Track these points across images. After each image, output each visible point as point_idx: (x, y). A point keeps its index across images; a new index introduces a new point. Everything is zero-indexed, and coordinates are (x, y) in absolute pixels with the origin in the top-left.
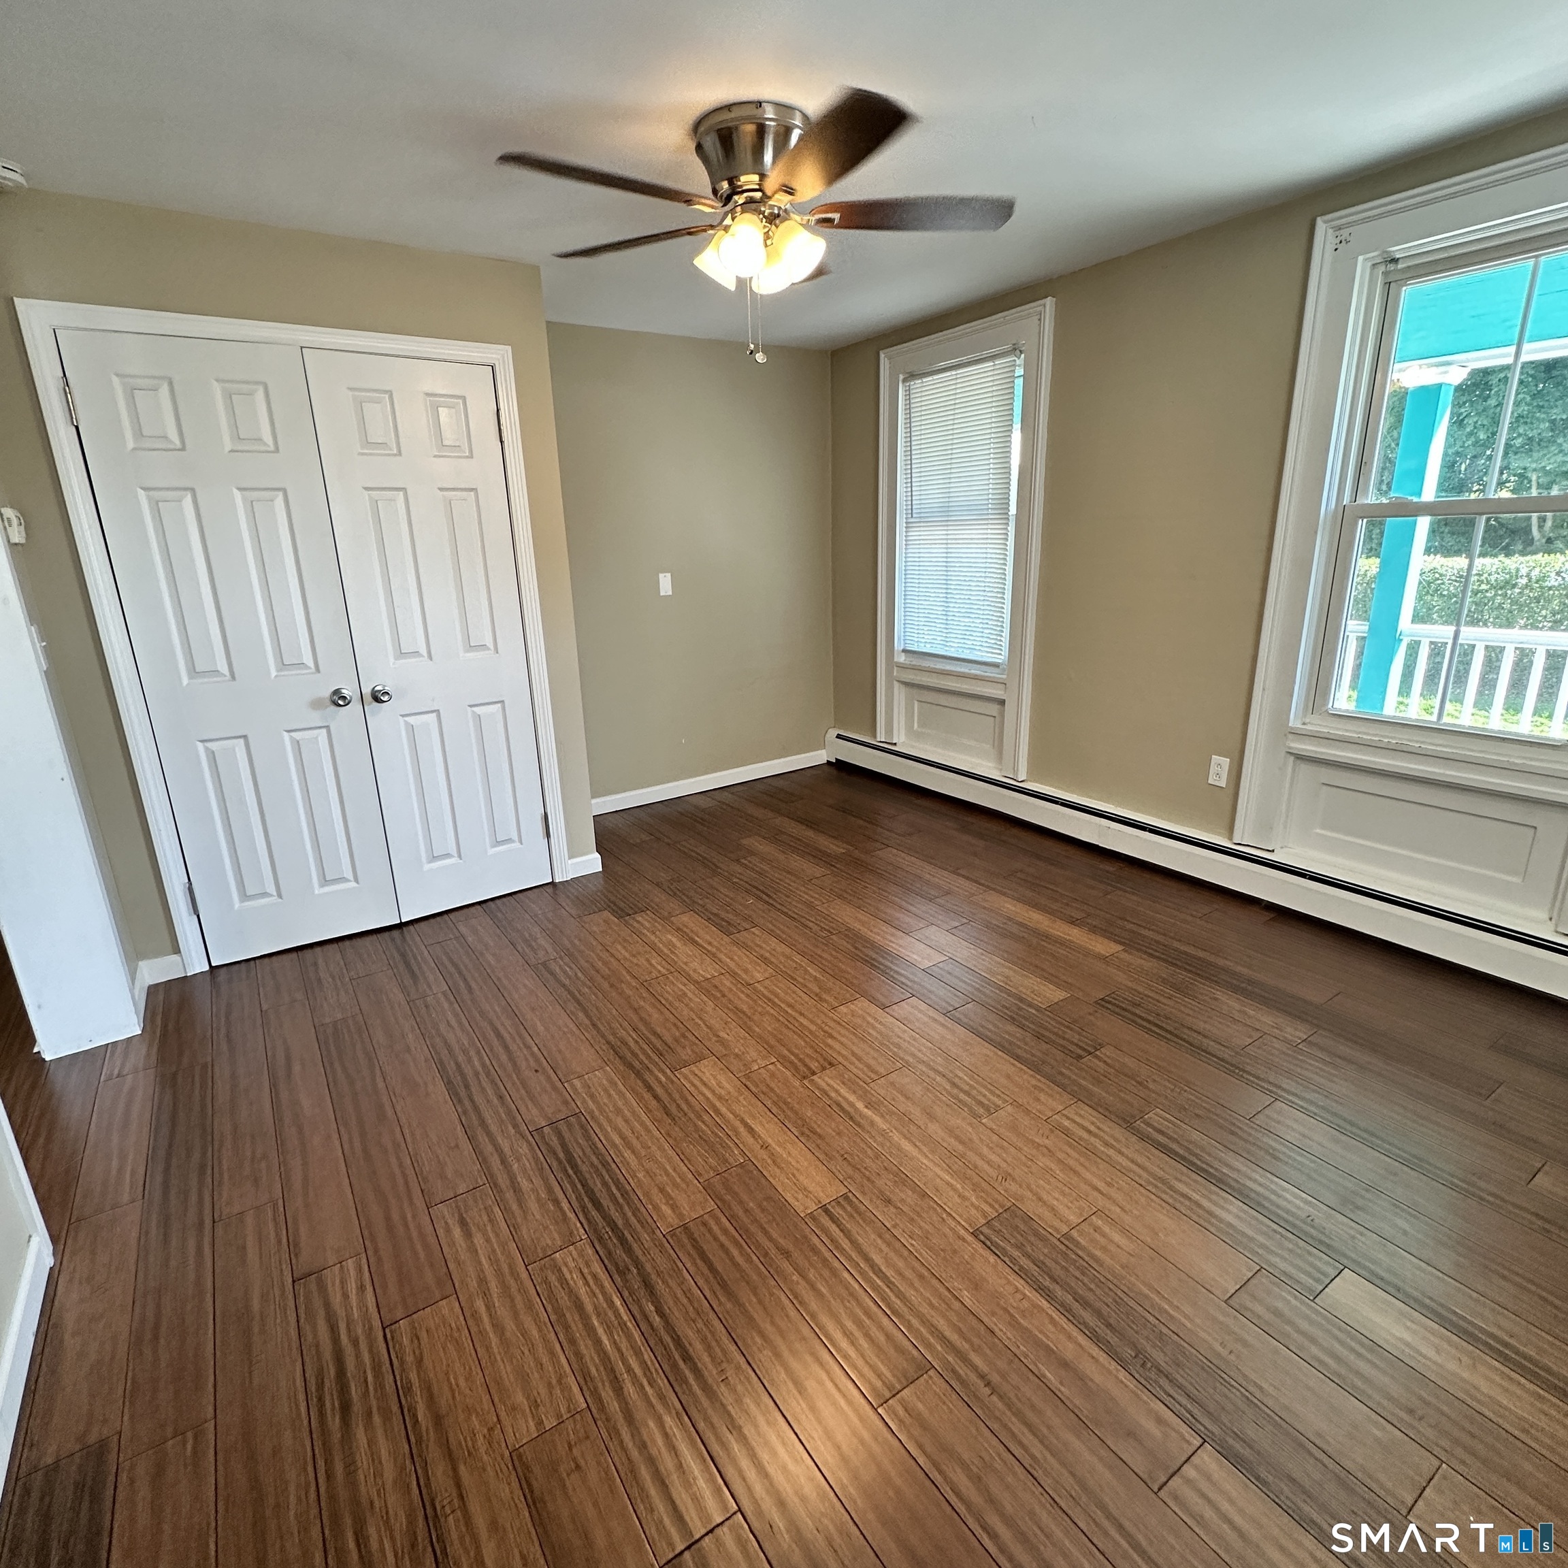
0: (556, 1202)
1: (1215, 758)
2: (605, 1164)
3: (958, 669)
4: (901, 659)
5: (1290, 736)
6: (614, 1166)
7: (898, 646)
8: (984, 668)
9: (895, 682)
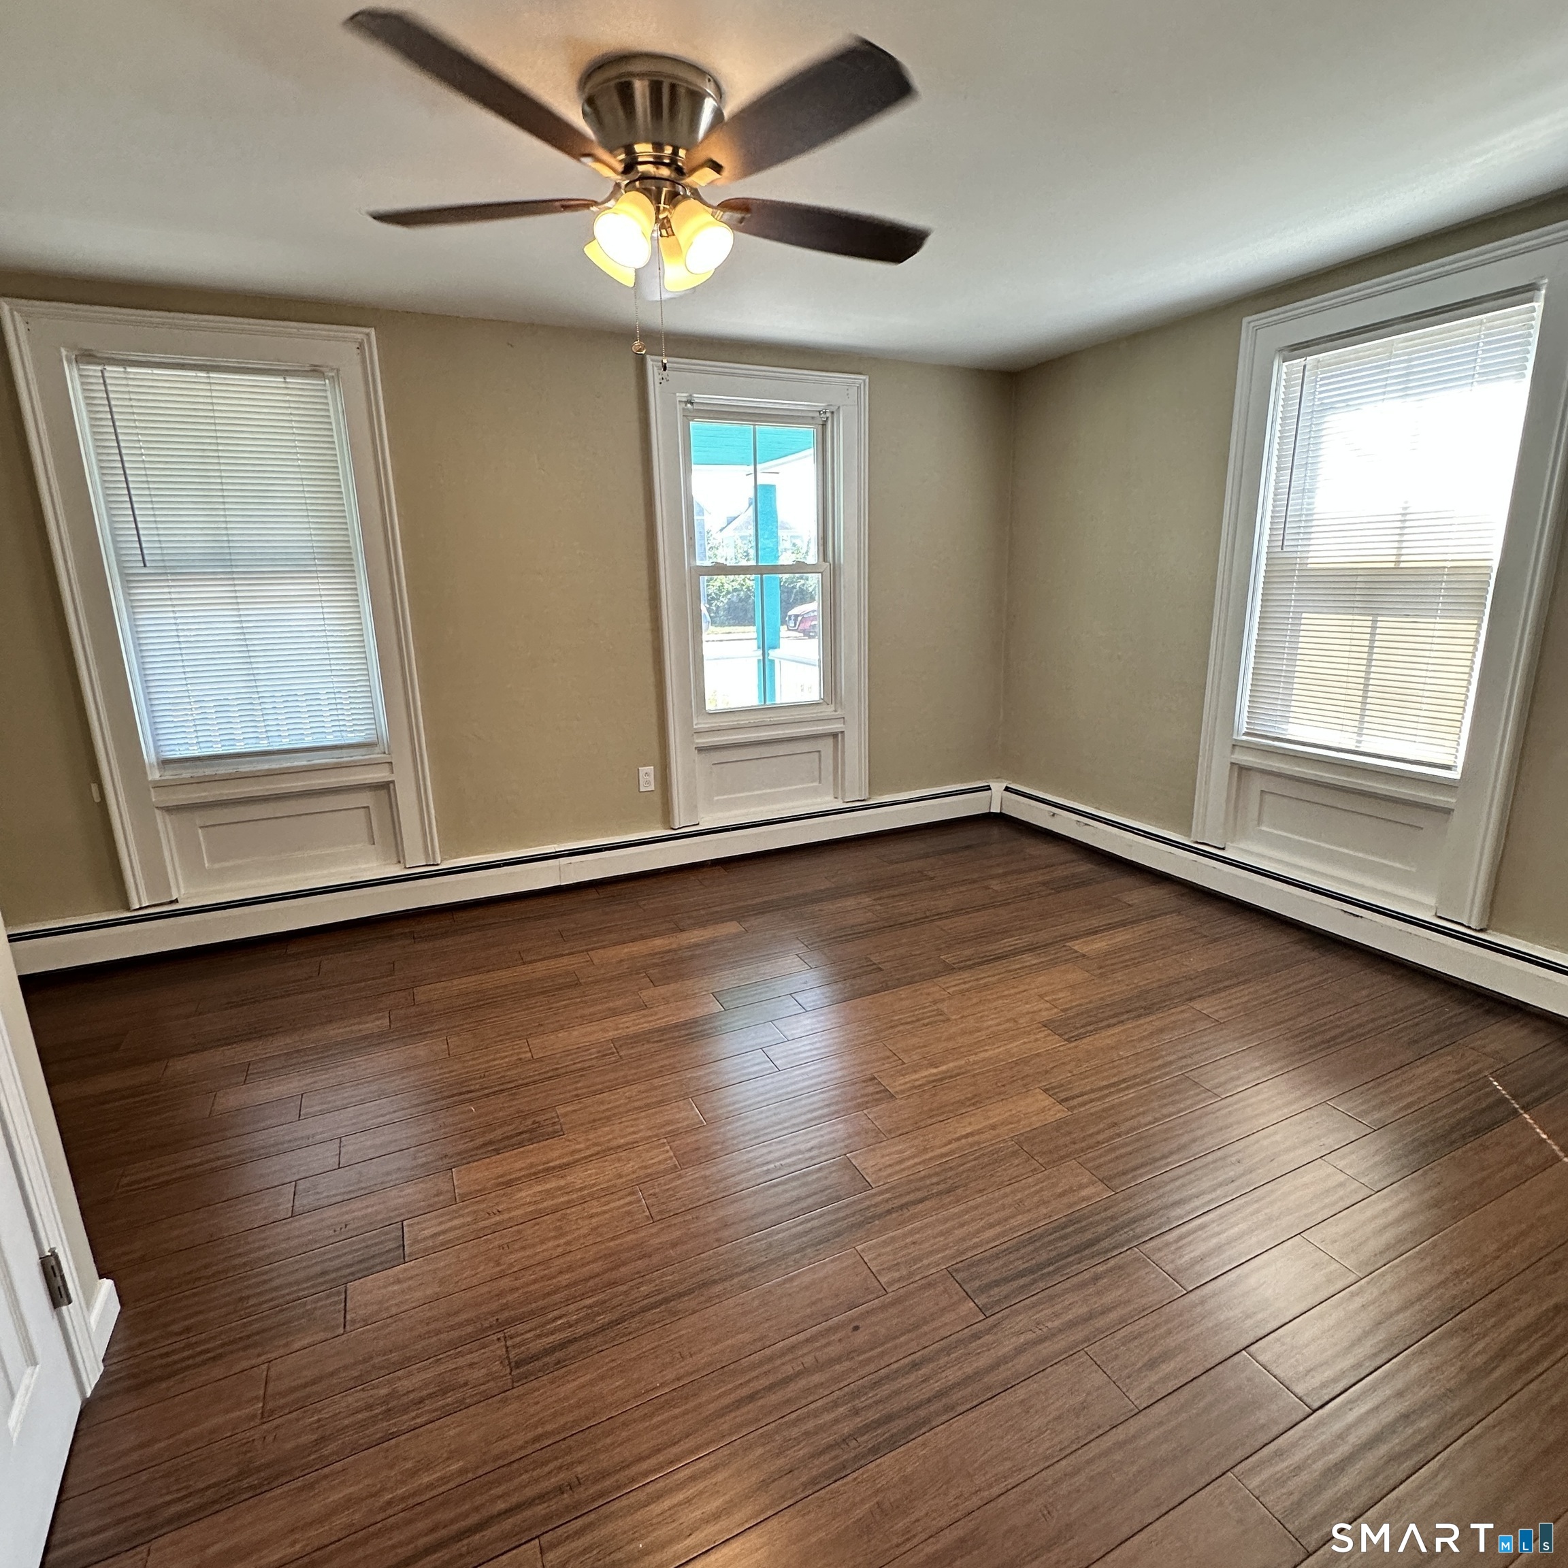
0: (1096, 1278)
1: (643, 770)
2: (1031, 1241)
3: (274, 766)
4: (154, 775)
5: (695, 735)
6: (1034, 1233)
7: (149, 756)
8: (337, 753)
9: (157, 812)
